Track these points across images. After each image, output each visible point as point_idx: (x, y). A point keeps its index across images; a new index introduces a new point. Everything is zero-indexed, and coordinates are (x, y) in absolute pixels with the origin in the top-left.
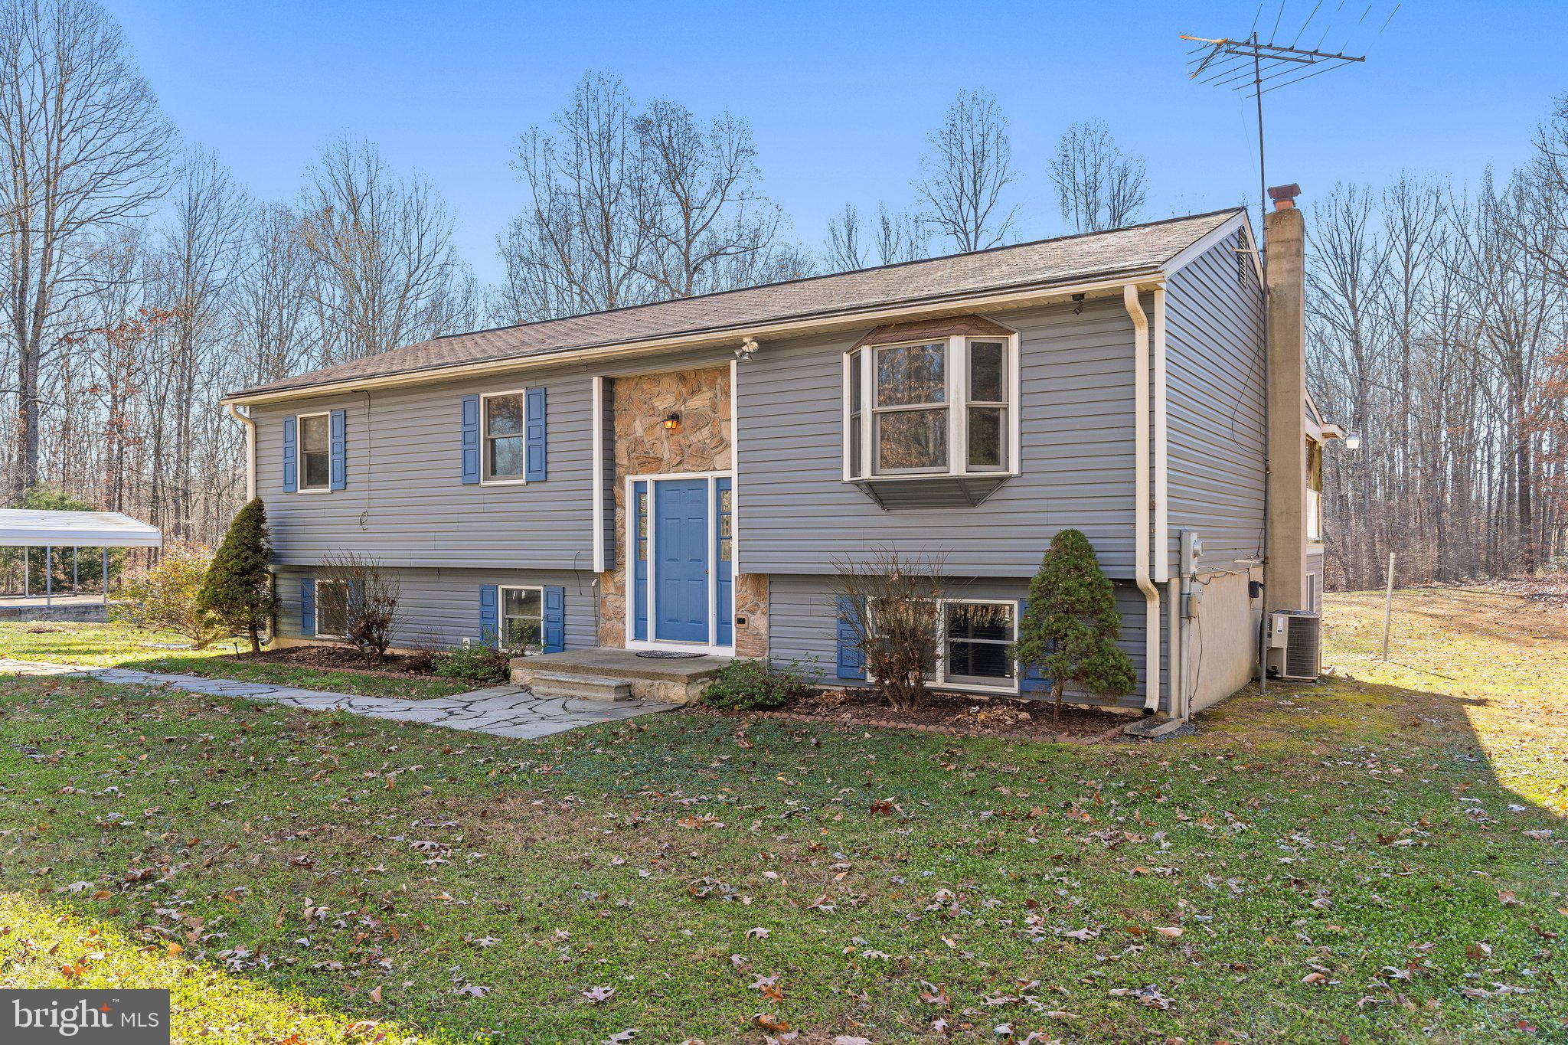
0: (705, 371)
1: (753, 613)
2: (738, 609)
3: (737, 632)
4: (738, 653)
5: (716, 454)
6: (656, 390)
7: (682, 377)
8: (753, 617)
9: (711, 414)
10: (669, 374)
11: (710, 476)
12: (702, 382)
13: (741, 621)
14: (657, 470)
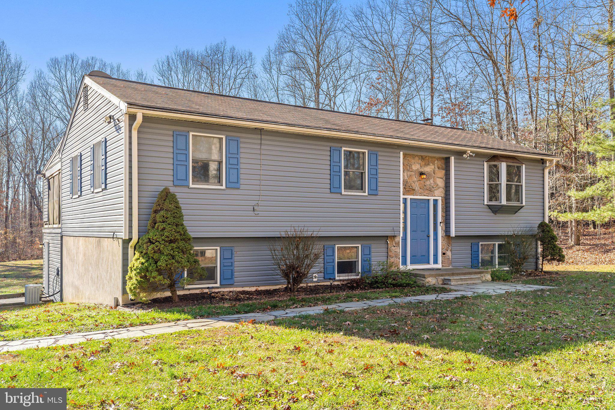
0: (432, 157)
1: (448, 251)
2: (442, 249)
3: (442, 258)
4: (443, 266)
5: (435, 190)
6: (413, 161)
7: (422, 158)
8: (447, 252)
9: (434, 175)
10: (417, 156)
11: (432, 198)
12: (430, 161)
13: (444, 254)
14: (413, 195)
